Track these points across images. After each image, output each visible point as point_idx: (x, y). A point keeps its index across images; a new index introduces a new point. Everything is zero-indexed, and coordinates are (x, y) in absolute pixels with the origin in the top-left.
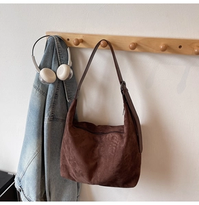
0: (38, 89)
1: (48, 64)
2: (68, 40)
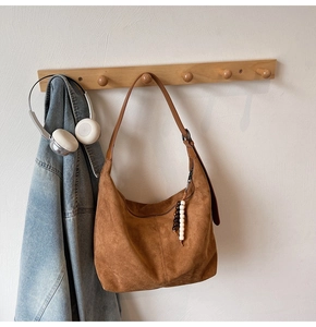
0: (48, 167)
1: (59, 123)
2: (80, 79)
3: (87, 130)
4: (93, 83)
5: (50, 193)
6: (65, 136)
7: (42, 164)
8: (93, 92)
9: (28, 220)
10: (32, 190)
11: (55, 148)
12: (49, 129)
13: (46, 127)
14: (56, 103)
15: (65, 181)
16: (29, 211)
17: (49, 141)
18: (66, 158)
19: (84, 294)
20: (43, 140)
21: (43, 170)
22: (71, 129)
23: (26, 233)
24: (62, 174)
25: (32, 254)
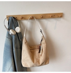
3: (18, 30)
4: (19, 18)
5: (9, 44)
6: (13, 31)
7: (7, 38)
8: (19, 21)
9: (4, 51)
10: (5, 44)
11: (10, 34)
12: (9, 29)
13: (8, 29)
14: (11, 23)
15: (13, 41)
16: (4, 48)
17: (9, 32)
18: (13, 36)
19: (18, 68)
20: (7, 32)
21: (8, 39)
22: (14, 29)
23: (4, 54)
24: (12, 40)
25: (5, 58)
